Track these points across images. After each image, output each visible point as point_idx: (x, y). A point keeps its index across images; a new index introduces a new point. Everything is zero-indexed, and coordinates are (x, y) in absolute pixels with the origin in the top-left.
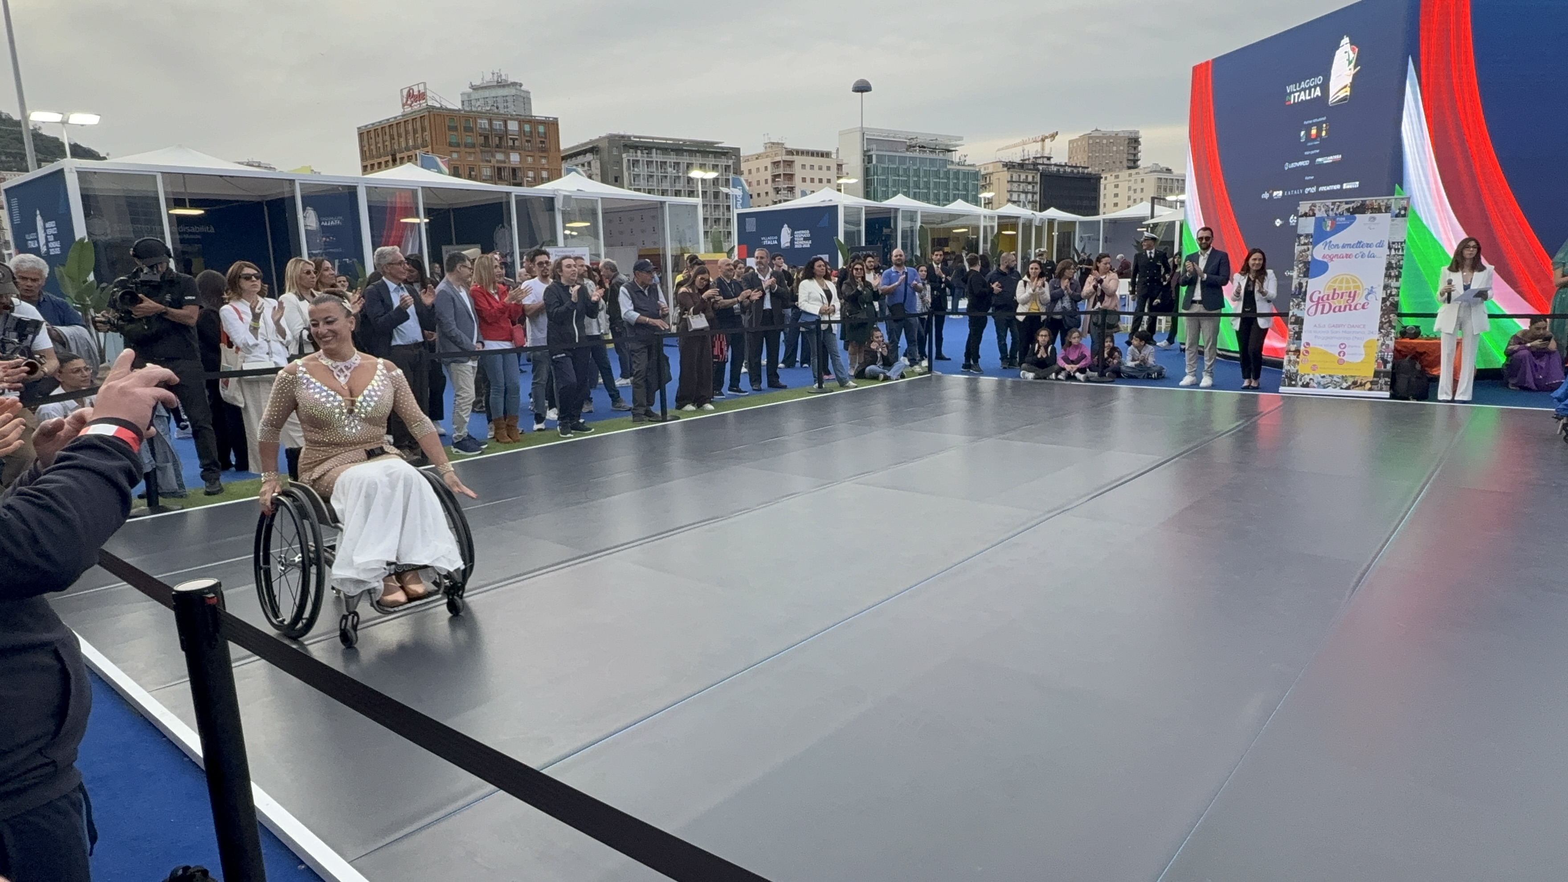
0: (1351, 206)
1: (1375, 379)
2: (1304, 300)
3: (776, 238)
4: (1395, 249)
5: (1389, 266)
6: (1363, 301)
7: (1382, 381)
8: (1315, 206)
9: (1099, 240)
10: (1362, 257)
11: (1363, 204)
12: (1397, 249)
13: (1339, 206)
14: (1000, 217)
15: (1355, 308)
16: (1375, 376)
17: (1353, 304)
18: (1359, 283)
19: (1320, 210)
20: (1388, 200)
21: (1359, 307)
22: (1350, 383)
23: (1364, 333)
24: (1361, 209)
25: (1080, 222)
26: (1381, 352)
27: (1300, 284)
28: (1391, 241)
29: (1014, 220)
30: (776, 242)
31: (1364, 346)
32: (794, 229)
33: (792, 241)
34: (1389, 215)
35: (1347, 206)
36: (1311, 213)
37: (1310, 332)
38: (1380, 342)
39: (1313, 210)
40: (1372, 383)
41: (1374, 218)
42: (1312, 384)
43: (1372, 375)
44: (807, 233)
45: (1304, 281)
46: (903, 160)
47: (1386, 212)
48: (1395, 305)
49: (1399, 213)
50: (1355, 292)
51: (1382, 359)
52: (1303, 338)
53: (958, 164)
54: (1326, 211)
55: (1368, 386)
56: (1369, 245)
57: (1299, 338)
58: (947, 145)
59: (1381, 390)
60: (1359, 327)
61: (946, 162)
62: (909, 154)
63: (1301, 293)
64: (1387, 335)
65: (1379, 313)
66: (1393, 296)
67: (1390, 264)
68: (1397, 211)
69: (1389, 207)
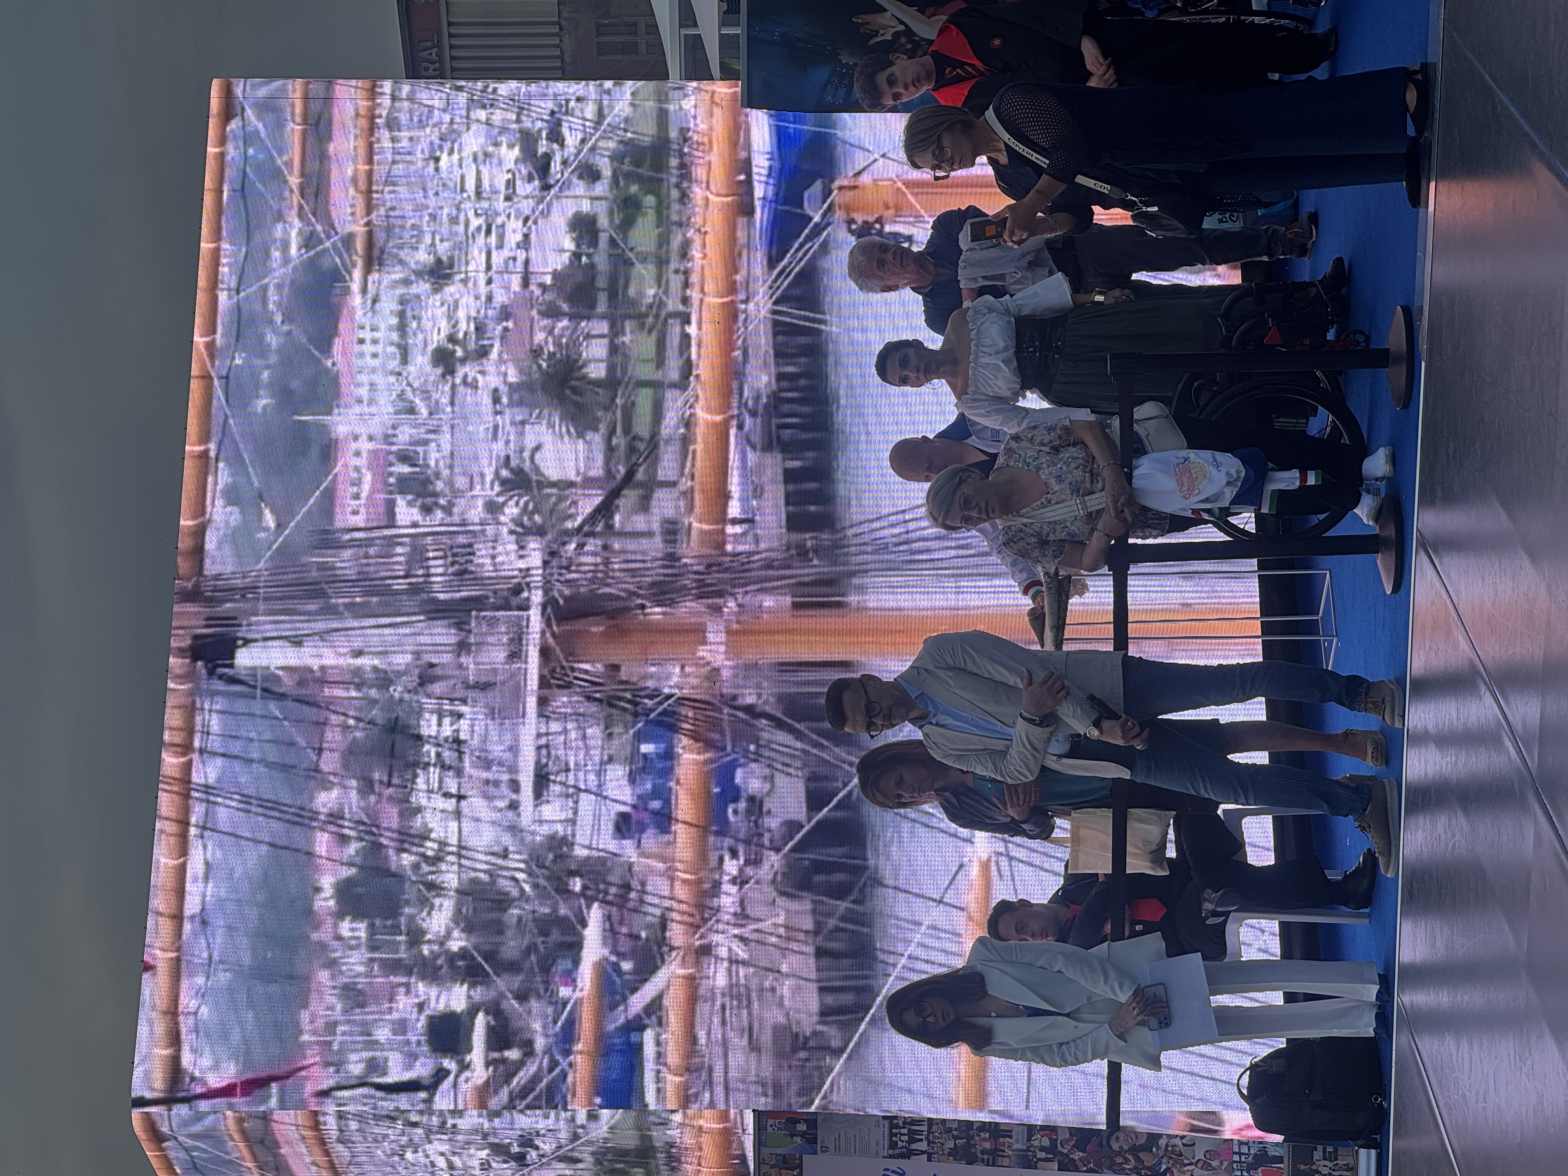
5: (965, 1155)
7: (1324, 1165)
12: (913, 1137)
28: (886, 1151)
34: (807, 1159)
48: (1081, 1138)
59: (1353, 1169)
66: (1053, 1142)
67: (955, 1154)
68: (798, 1139)
69: (784, 1157)
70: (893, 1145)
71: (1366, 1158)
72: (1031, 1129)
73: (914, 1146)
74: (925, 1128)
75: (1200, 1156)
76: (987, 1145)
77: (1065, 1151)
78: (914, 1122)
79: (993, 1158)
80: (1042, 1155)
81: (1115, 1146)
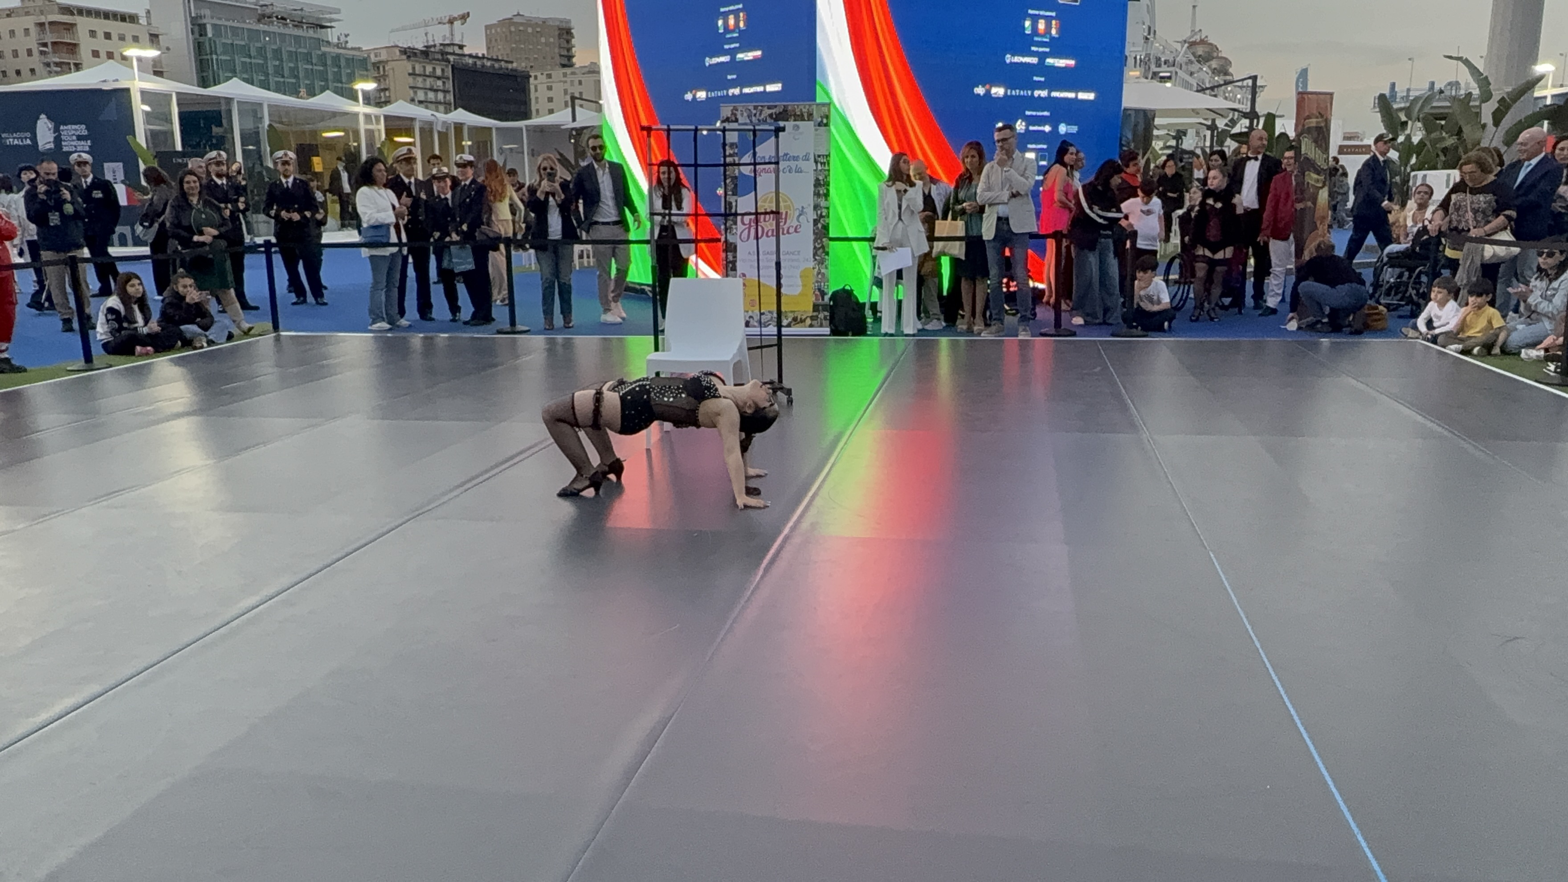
0: (773, 111)
1: (815, 314)
2: (735, 223)
3: (28, 135)
4: (821, 163)
5: (817, 184)
6: (795, 223)
7: (821, 316)
8: (737, 110)
9: (523, 153)
10: (790, 172)
11: (785, 111)
12: (823, 164)
13: (761, 111)
14: (387, 118)
15: (788, 232)
16: (814, 311)
17: (786, 227)
18: (789, 203)
19: (742, 115)
20: (810, 105)
21: (792, 230)
22: (790, 320)
23: (797, 260)
24: (784, 115)
25: (498, 129)
26: (817, 282)
27: (731, 203)
28: (817, 153)
29: (408, 123)
30: (29, 142)
31: (801, 277)
32: (58, 121)
33: (58, 140)
34: (812, 123)
35: (770, 111)
36: (734, 119)
37: (743, 261)
38: (816, 270)
39: (735, 115)
40: (812, 318)
41: (797, 127)
42: (752, 322)
43: (811, 309)
44: (82, 129)
45: (732, 199)
46: (254, 34)
47: (809, 120)
48: (826, 228)
49: (822, 121)
50: (787, 213)
51: (819, 290)
52: (738, 268)
53: (338, 46)
54: (749, 116)
55: (808, 321)
56: (795, 158)
57: (734, 269)
58: (318, 19)
59: (821, 326)
60: (793, 254)
61: (319, 42)
62: (261, 27)
63: (730, 215)
64: (822, 262)
65: (812, 237)
66: (823, 217)
67: (817, 180)
68: (820, 119)
69: (811, 114)
70: (819, 156)
71: (827, 330)
72: (828, 208)
73: (819, 165)
74: (827, 168)
75: (823, 271)
76: (821, 192)
77: (821, 221)
78: (829, 164)
79: (817, 194)
80: (819, 212)
81: (824, 240)
